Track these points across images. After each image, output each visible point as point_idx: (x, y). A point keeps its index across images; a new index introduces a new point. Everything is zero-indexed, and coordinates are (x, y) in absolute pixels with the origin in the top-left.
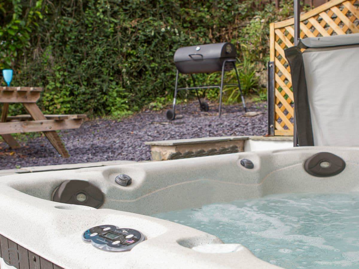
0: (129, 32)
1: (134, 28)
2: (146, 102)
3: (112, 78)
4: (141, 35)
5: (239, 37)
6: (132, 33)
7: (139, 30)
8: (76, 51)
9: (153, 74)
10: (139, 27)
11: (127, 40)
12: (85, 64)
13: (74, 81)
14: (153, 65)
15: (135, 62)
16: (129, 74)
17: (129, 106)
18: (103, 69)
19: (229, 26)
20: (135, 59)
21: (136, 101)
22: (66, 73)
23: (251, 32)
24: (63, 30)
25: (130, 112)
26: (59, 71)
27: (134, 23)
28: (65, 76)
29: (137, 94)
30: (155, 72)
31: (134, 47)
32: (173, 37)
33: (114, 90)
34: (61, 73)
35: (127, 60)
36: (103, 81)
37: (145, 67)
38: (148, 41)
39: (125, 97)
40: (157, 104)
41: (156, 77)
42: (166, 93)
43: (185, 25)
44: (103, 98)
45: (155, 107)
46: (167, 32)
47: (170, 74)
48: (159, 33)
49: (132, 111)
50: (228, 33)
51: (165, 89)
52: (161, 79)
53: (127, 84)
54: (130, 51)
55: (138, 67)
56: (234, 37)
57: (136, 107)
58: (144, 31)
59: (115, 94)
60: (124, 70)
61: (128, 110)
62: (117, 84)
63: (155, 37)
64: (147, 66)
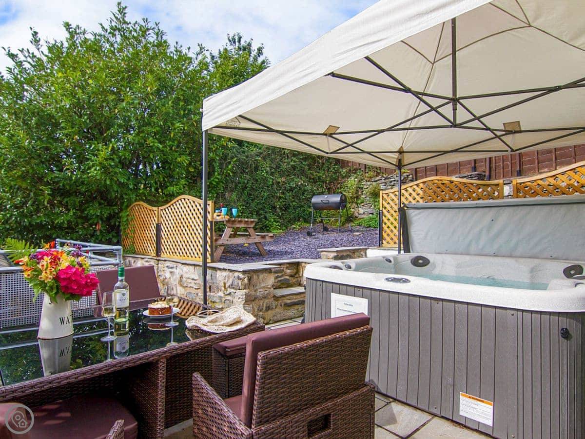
0: (281, 184)
1: (284, 182)
2: (289, 225)
3: (271, 211)
4: (287, 186)
5: (341, 188)
6: (282, 185)
7: (286, 183)
8: (251, 195)
9: (294, 209)
10: (286, 182)
11: (279, 189)
12: (256, 202)
13: (249, 212)
14: (294, 204)
15: (284, 202)
16: (281, 209)
17: (281, 227)
18: (266, 206)
19: (335, 182)
20: (284, 200)
21: (284, 225)
22: (244, 207)
23: (349, 186)
24: (243, 182)
25: (281, 231)
26: (240, 206)
27: (283, 179)
28: (244, 209)
29: (284, 220)
30: (295, 208)
31: (283, 193)
32: (305, 188)
33: (271, 217)
34: (242, 207)
35: (279, 200)
36: (266, 212)
37: (289, 205)
38: (291, 189)
39: (277, 222)
40: (296, 226)
41: (296, 211)
42: (301, 220)
43: (311, 181)
44: (266, 222)
45: (295, 228)
46: (302, 184)
47: (303, 209)
48: (297, 186)
49: (283, 230)
50: (334, 186)
51: (299, 218)
52: (298, 212)
53: (279, 214)
54: (281, 195)
55: (285, 204)
56: (338, 188)
57: (284, 228)
58: (289, 184)
59: (273, 220)
60: (278, 206)
61: (280, 229)
62: (273, 214)
63: (295, 188)
64: (291, 204)
